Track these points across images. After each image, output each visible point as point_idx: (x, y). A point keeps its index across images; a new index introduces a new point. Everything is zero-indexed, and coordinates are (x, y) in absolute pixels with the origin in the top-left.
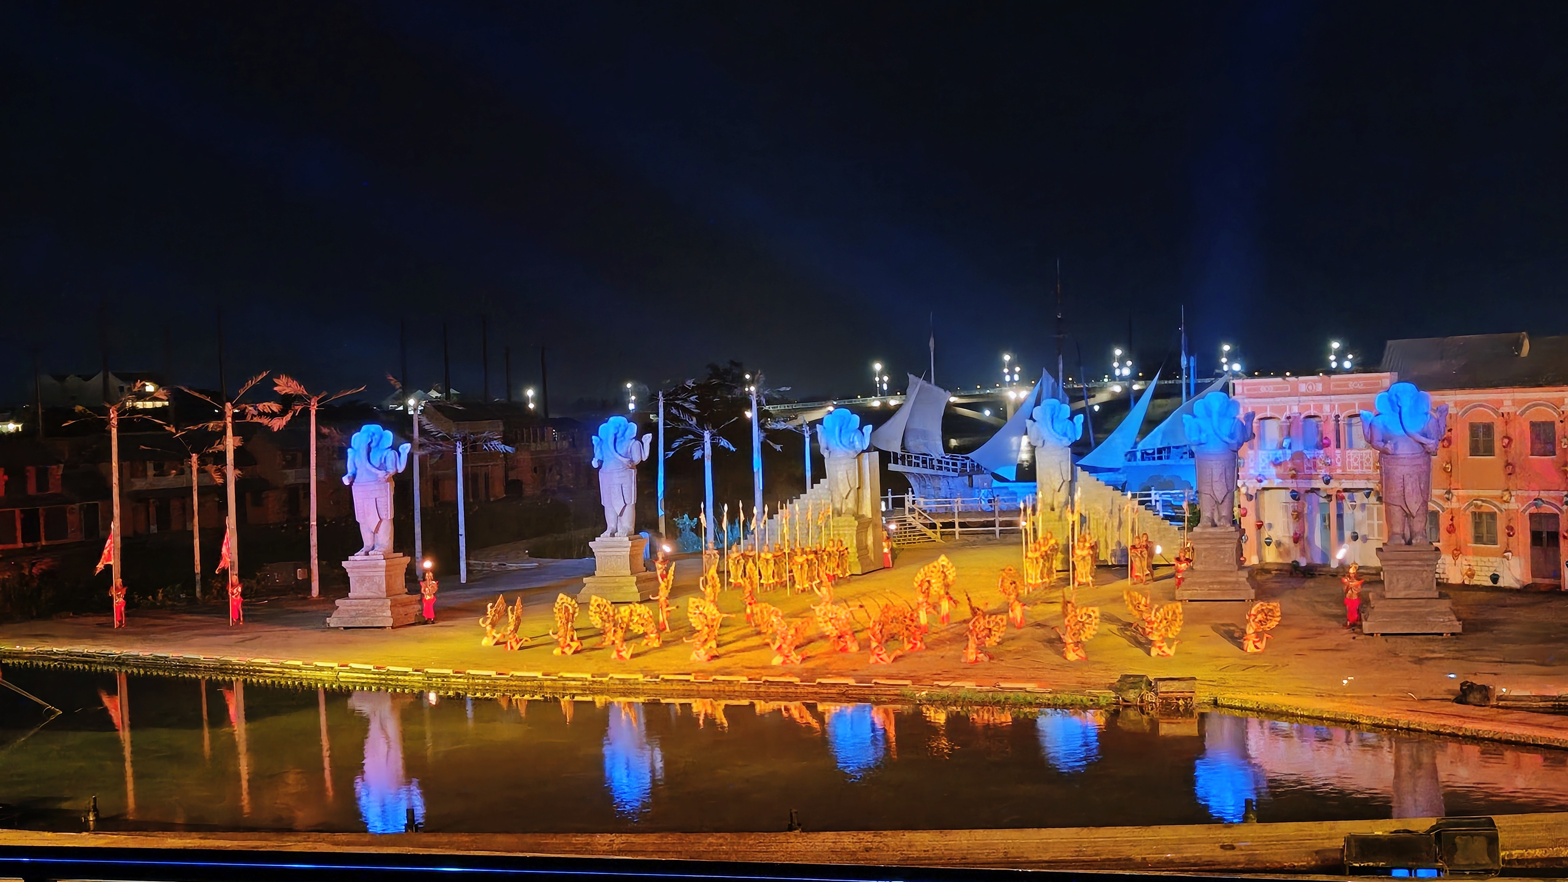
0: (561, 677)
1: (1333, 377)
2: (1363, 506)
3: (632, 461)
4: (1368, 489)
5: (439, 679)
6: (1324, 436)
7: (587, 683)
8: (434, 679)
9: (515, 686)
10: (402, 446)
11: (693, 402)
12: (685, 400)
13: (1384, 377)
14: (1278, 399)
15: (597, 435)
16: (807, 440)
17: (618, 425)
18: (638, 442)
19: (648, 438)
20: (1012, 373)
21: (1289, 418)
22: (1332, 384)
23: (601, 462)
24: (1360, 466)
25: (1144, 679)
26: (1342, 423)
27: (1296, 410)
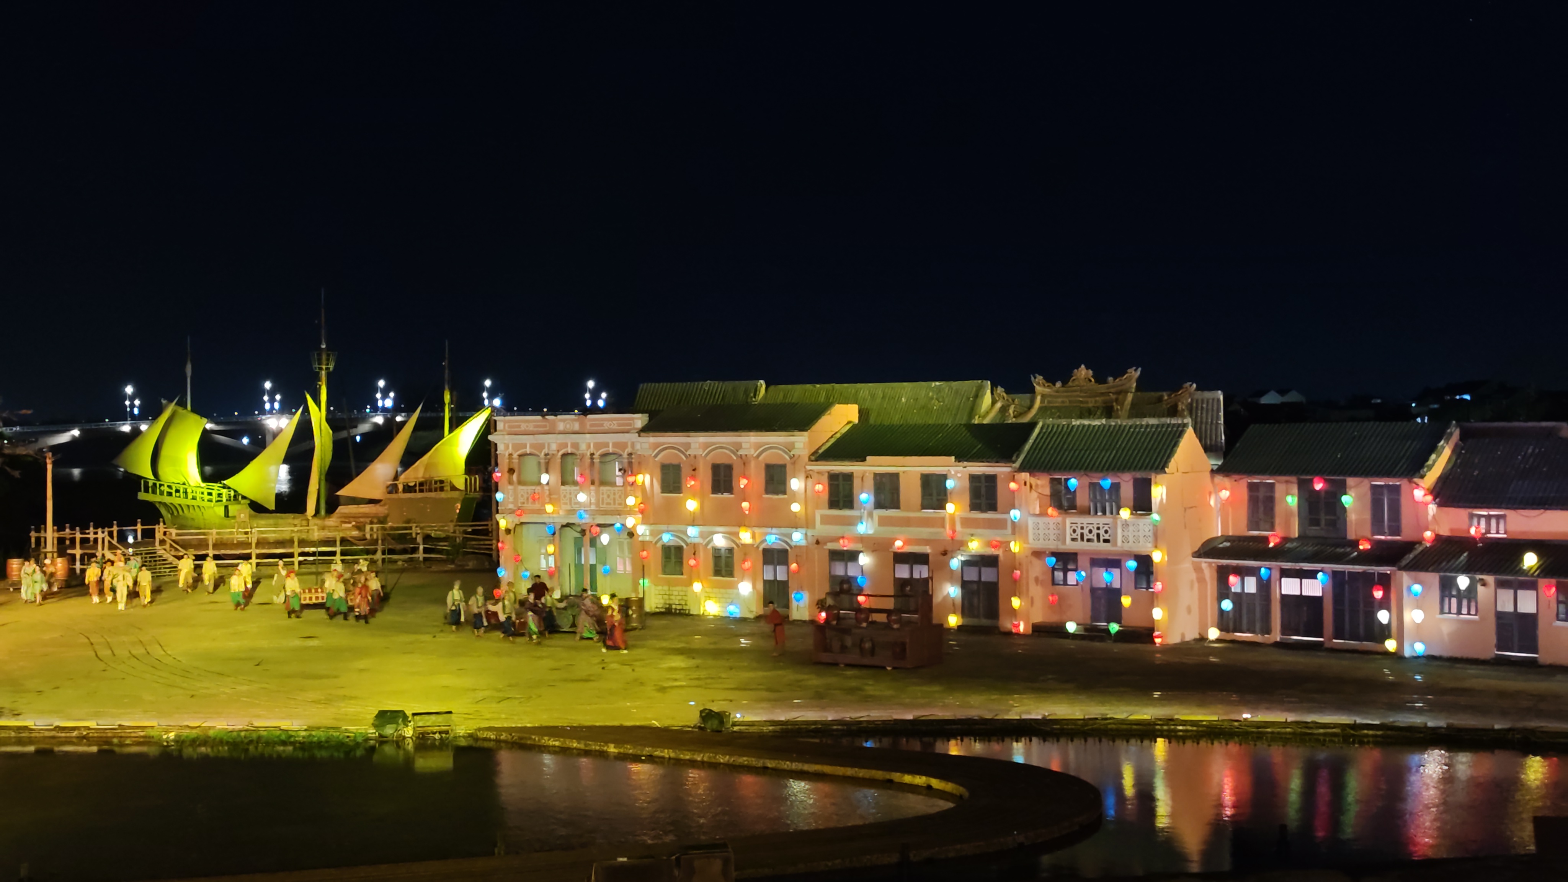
1: (589, 416)
13: (636, 418)
14: (538, 437)
20: (272, 401)
21: (546, 455)
22: (588, 424)
24: (612, 502)
25: (401, 714)
26: (597, 461)
27: (554, 447)
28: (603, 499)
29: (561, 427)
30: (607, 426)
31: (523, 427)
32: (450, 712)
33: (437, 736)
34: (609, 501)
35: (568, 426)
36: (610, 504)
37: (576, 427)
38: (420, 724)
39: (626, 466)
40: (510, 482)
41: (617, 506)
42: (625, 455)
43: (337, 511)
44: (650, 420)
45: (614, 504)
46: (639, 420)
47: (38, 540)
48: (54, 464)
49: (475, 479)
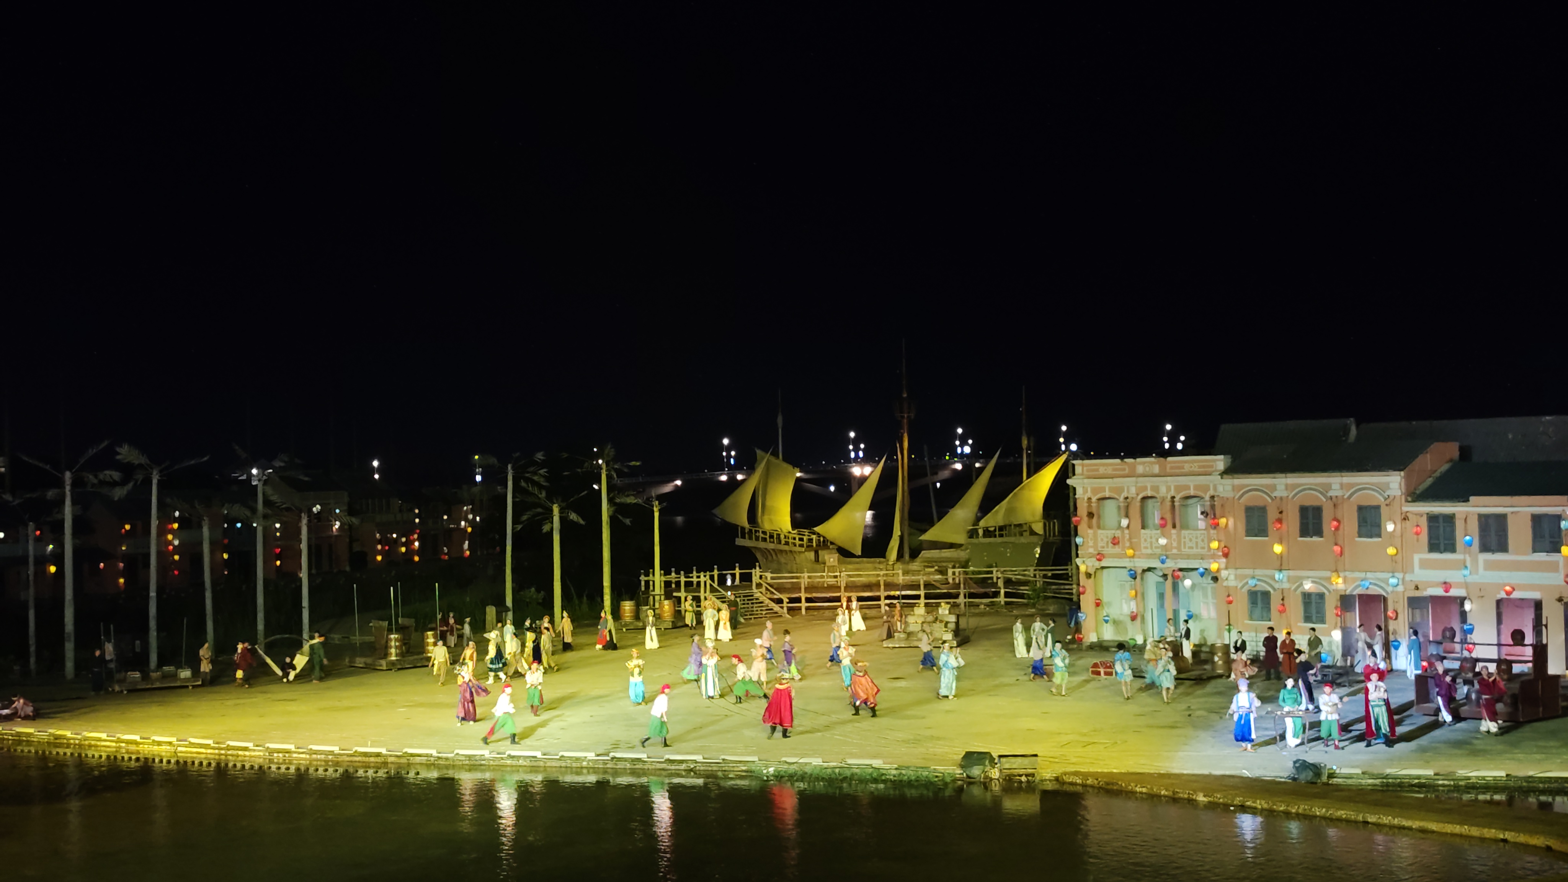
1: (1170, 459)
4: (1202, 568)
11: (542, 476)
12: (535, 473)
13: (1220, 460)
14: (1115, 480)
16: (657, 515)
20: (856, 450)
21: (1127, 498)
22: (1168, 466)
24: (1194, 546)
25: (988, 756)
26: (1176, 504)
27: (1133, 490)
28: (1184, 542)
29: (1140, 469)
30: (1187, 468)
31: (1102, 470)
32: (1036, 755)
33: (1024, 779)
34: (1190, 545)
35: (1147, 469)
36: (1191, 548)
37: (1156, 469)
38: (1007, 766)
39: (1208, 509)
40: (1090, 527)
41: (1199, 550)
42: (1207, 498)
43: (920, 556)
44: (1233, 462)
45: (1197, 547)
46: (1220, 462)
47: (647, 582)
48: (660, 511)
49: (1054, 523)
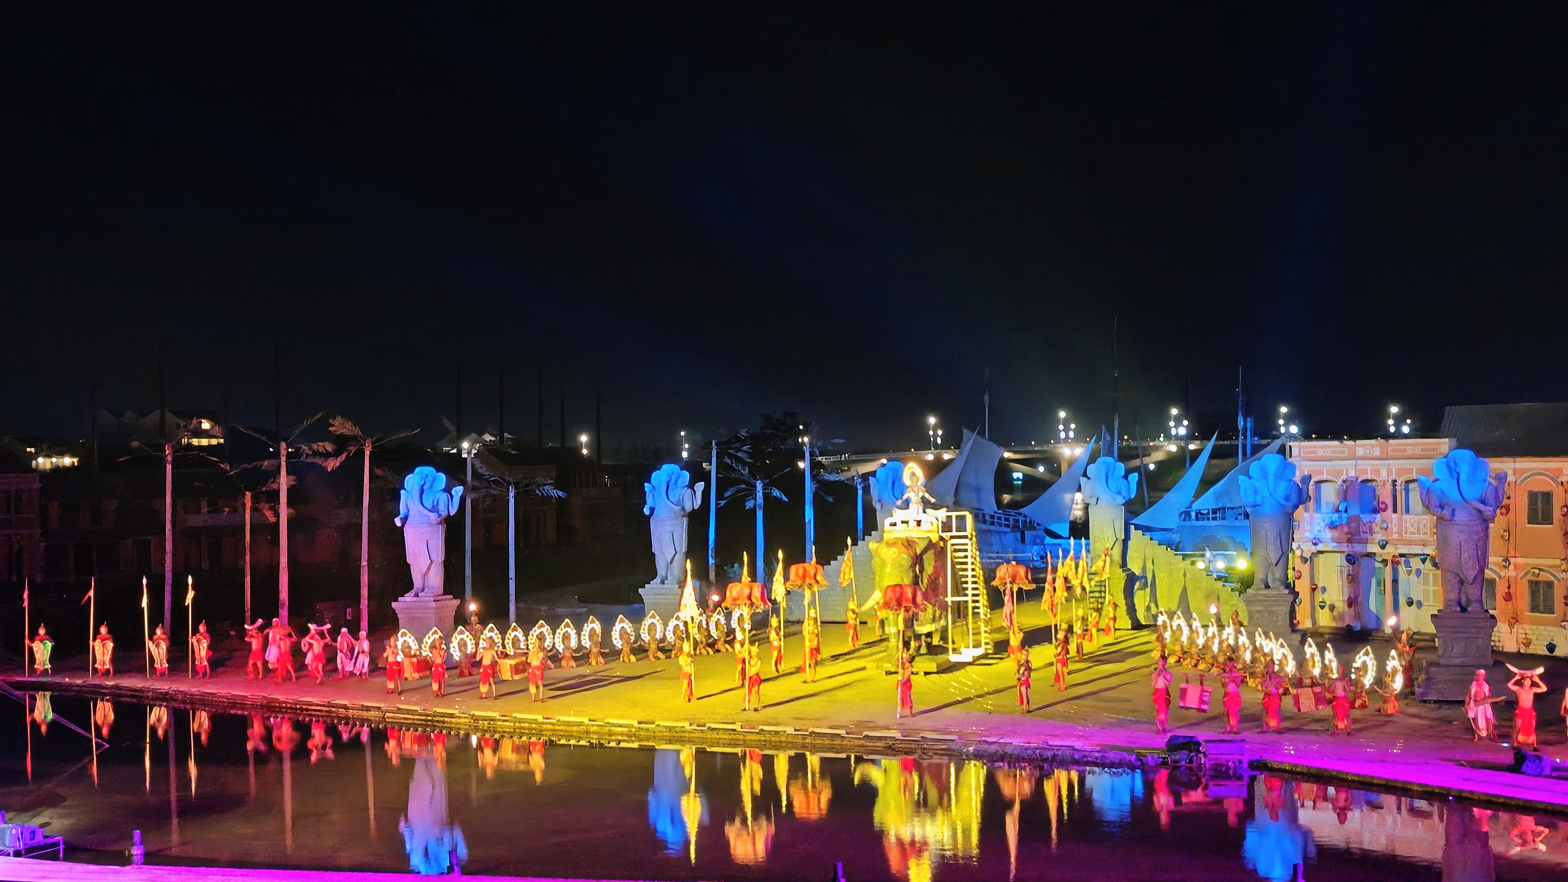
0: (608, 723)
1: (1391, 441)
2: (1418, 572)
3: (683, 509)
4: (1424, 554)
5: (485, 722)
6: (1381, 501)
7: (634, 730)
8: (480, 722)
9: (562, 731)
10: (454, 489)
11: (745, 452)
12: (739, 450)
13: (1444, 443)
14: (1334, 463)
15: (649, 482)
16: (860, 492)
17: (670, 473)
18: (689, 490)
19: (700, 486)
20: (1067, 430)
21: (1344, 482)
22: (1390, 449)
23: (652, 510)
24: (1416, 531)
25: (1194, 741)
26: (1398, 488)
27: (1353, 473)
28: (1406, 528)
29: (1360, 452)
30: (1409, 451)
31: (1320, 453)
33: (1231, 764)
34: (1412, 530)
35: (1368, 452)
36: (1413, 533)
38: (1213, 751)
40: (1306, 510)
41: (1421, 535)
45: (1419, 533)
46: (1444, 445)
